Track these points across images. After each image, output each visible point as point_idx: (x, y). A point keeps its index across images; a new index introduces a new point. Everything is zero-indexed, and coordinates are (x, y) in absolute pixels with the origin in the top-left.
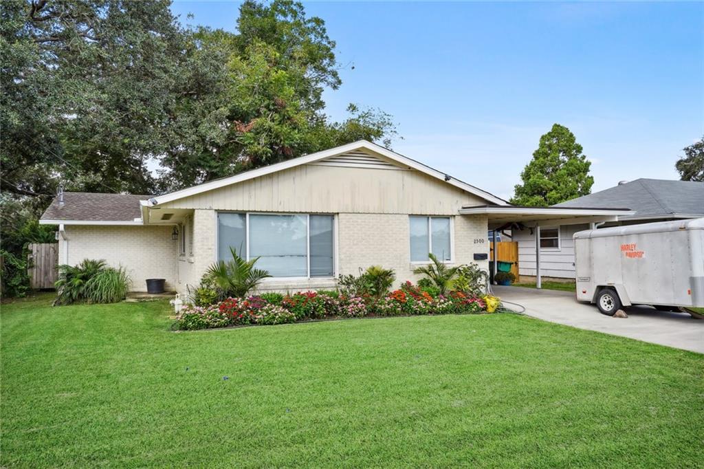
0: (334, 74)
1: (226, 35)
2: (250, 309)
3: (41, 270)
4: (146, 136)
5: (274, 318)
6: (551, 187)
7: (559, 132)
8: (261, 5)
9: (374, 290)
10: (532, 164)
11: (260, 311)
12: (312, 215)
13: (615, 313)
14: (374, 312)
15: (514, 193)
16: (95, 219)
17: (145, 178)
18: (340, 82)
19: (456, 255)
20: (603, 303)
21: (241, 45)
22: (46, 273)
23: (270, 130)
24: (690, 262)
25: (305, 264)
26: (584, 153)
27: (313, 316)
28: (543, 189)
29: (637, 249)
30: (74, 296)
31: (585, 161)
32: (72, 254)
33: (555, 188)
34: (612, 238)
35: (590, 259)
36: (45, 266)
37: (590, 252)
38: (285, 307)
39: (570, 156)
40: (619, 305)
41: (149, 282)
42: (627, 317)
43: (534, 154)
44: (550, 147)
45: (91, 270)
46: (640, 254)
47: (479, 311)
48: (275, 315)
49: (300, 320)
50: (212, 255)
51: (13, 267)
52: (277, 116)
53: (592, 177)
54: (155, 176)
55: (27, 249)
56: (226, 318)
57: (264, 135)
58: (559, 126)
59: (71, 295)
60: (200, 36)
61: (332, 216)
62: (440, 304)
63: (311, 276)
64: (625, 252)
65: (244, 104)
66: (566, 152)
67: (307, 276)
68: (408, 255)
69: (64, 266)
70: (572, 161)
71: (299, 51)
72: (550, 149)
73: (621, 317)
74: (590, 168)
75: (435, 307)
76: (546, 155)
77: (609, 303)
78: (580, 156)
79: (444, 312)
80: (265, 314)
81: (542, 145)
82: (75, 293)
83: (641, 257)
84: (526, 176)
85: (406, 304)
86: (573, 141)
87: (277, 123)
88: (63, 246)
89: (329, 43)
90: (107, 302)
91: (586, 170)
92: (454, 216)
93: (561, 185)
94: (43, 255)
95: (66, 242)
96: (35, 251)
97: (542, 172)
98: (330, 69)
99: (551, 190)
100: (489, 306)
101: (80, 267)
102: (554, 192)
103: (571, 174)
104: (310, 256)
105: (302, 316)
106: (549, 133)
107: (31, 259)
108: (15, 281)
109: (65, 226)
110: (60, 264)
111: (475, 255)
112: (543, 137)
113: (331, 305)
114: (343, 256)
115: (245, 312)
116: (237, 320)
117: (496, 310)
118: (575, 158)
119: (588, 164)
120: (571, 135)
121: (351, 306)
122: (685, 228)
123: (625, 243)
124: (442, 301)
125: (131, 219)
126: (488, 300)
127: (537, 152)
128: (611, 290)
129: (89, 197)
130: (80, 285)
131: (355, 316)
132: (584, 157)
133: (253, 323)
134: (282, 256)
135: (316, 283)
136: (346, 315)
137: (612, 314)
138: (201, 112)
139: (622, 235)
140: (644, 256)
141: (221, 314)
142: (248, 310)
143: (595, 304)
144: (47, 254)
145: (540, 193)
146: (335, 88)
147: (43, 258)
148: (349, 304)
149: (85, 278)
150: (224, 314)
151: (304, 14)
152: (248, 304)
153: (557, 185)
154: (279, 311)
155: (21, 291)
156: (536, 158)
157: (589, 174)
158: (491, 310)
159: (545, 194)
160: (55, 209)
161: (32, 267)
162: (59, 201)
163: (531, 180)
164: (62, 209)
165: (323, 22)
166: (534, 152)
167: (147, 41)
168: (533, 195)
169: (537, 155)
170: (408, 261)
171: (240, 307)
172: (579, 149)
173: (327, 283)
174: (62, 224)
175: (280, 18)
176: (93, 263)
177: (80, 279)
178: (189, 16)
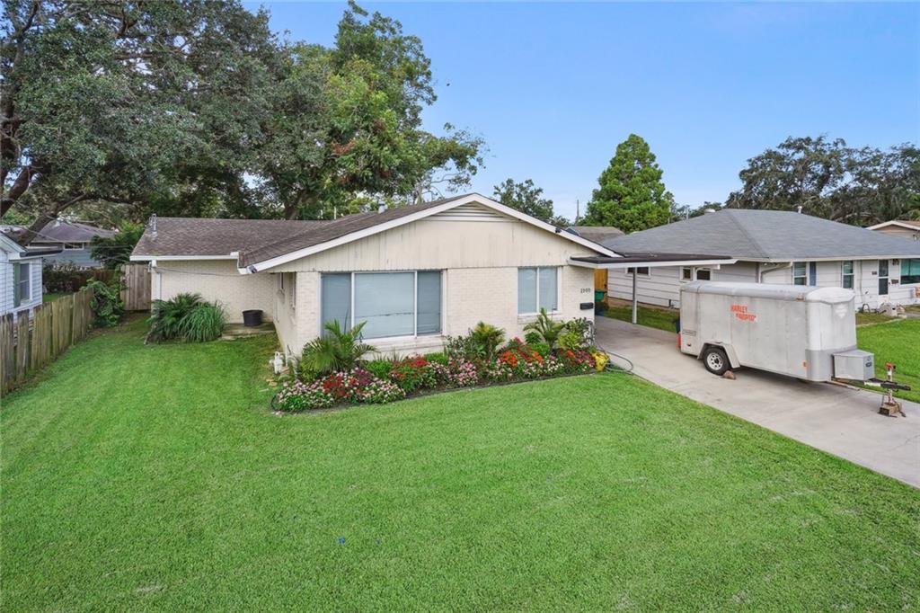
0: (430, 91)
1: (322, 50)
2: (356, 386)
3: (134, 292)
4: (243, 156)
5: (382, 397)
6: (626, 193)
7: (634, 141)
8: (359, 22)
9: (484, 352)
10: (609, 170)
11: (367, 388)
12: (420, 272)
13: (724, 372)
14: (485, 380)
15: (592, 197)
16: (189, 253)
17: (242, 189)
18: (435, 98)
19: (563, 305)
20: (710, 360)
21: (339, 61)
22: (140, 295)
23: (369, 152)
24: (807, 334)
25: (412, 322)
26: (657, 162)
27: (424, 387)
28: (618, 194)
29: (749, 312)
30: (167, 334)
31: (658, 169)
32: (165, 289)
33: (630, 194)
34: (722, 296)
35: (696, 313)
36: (138, 288)
37: (697, 307)
38: (394, 381)
39: (644, 164)
40: (728, 366)
41: (246, 314)
42: (735, 379)
43: (611, 162)
44: (626, 155)
45: (186, 306)
46: (752, 318)
47: (588, 371)
48: (385, 393)
49: (410, 395)
50: (314, 320)
51: (103, 296)
52: (375, 139)
53: (663, 185)
54: (252, 186)
55: (119, 271)
56: (332, 399)
57: (363, 157)
58: (634, 136)
59: (164, 333)
60: (297, 50)
61: (439, 272)
62: (551, 365)
63: (418, 334)
64: (735, 312)
65: (342, 125)
66: (641, 160)
67: (413, 334)
68: (516, 308)
69: (157, 300)
70: (646, 169)
71: (398, 70)
72: (626, 157)
73: (729, 378)
74: (663, 176)
75: (547, 369)
76: (622, 162)
77: (717, 361)
78: (653, 164)
79: (554, 375)
80: (373, 392)
81: (618, 154)
82: (168, 332)
83: (752, 320)
84: (603, 181)
85: (517, 368)
86: (648, 150)
87: (376, 145)
88: (155, 279)
89: (425, 60)
90: (202, 341)
91: (659, 178)
92: (562, 266)
93: (636, 191)
94: (136, 276)
95: (158, 276)
96: (127, 273)
97: (618, 178)
98: (426, 85)
99: (626, 196)
100: (598, 364)
101: (173, 301)
102: (628, 197)
103: (645, 181)
104: (418, 313)
105: (412, 390)
106: (626, 143)
107: (124, 281)
108: (106, 312)
109: (158, 262)
110: (153, 298)
111: (581, 305)
112: (619, 146)
113: (441, 375)
114: (449, 314)
115: (352, 391)
116: (343, 398)
117: (605, 368)
118: (649, 166)
119: (660, 172)
120: (646, 145)
121: (462, 374)
122: (802, 299)
123: (735, 303)
124: (553, 362)
125: (227, 253)
126: (597, 357)
127: (614, 159)
128: (720, 350)
129: (184, 224)
130: (173, 324)
131: (465, 385)
132: (657, 166)
133: (361, 402)
134: (388, 315)
135: (424, 342)
136: (457, 386)
137: (721, 373)
138: (298, 133)
139: (733, 296)
140: (756, 319)
141: (326, 394)
142: (355, 388)
143: (702, 359)
144: (141, 275)
145: (614, 198)
146: (429, 103)
147: (136, 280)
148: (460, 372)
149: (179, 316)
150: (329, 395)
151: (401, 32)
152: (355, 381)
153: (631, 191)
154: (387, 387)
155: (113, 320)
156: (613, 165)
157: (661, 181)
158: (600, 368)
159: (620, 198)
160: (148, 241)
161: (125, 289)
162: (152, 230)
163: (608, 185)
164: (155, 241)
165: (419, 41)
166: (610, 159)
167: (246, 65)
168: (608, 200)
169: (613, 162)
170: (516, 314)
171: (347, 385)
172: (653, 158)
173: (435, 341)
174: (154, 260)
175: (378, 34)
176: (187, 297)
177: (174, 316)
178: (286, 32)
